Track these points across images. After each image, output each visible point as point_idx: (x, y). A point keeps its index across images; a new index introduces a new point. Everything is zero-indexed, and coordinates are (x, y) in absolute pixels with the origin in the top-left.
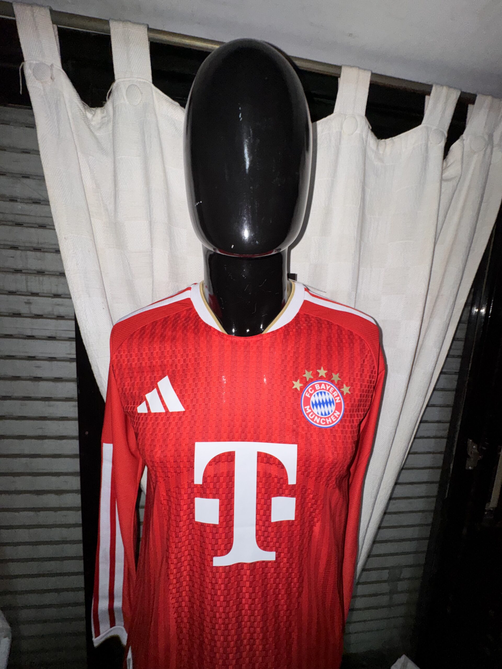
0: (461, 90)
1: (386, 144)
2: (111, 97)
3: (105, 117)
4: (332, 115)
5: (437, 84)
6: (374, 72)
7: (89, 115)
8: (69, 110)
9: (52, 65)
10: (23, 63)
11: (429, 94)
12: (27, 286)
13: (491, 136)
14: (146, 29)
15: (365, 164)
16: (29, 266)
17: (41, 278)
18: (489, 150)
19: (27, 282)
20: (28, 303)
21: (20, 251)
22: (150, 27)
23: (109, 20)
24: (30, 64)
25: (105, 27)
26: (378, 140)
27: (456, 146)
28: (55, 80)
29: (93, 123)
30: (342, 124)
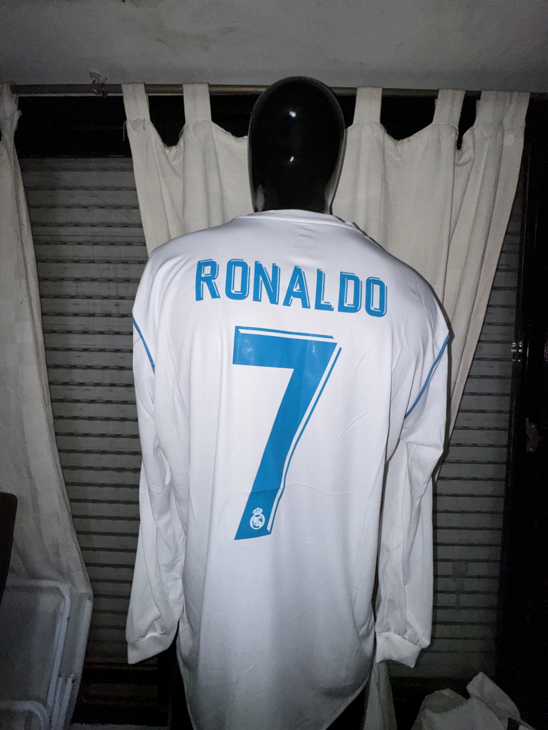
1: (403, 143)
2: (182, 136)
3: (178, 150)
4: (352, 126)
5: (442, 89)
6: (384, 87)
7: (167, 151)
8: (154, 148)
9: (144, 120)
10: (125, 121)
11: (436, 97)
12: (117, 291)
13: (500, 123)
14: (208, 86)
15: (384, 161)
16: (119, 276)
17: (127, 284)
18: (499, 135)
19: (117, 288)
20: (117, 305)
21: (113, 264)
22: (211, 84)
23: (183, 83)
24: (131, 121)
25: (180, 89)
26: (395, 141)
27: (467, 136)
28: (146, 129)
29: (170, 156)
30: (360, 132)
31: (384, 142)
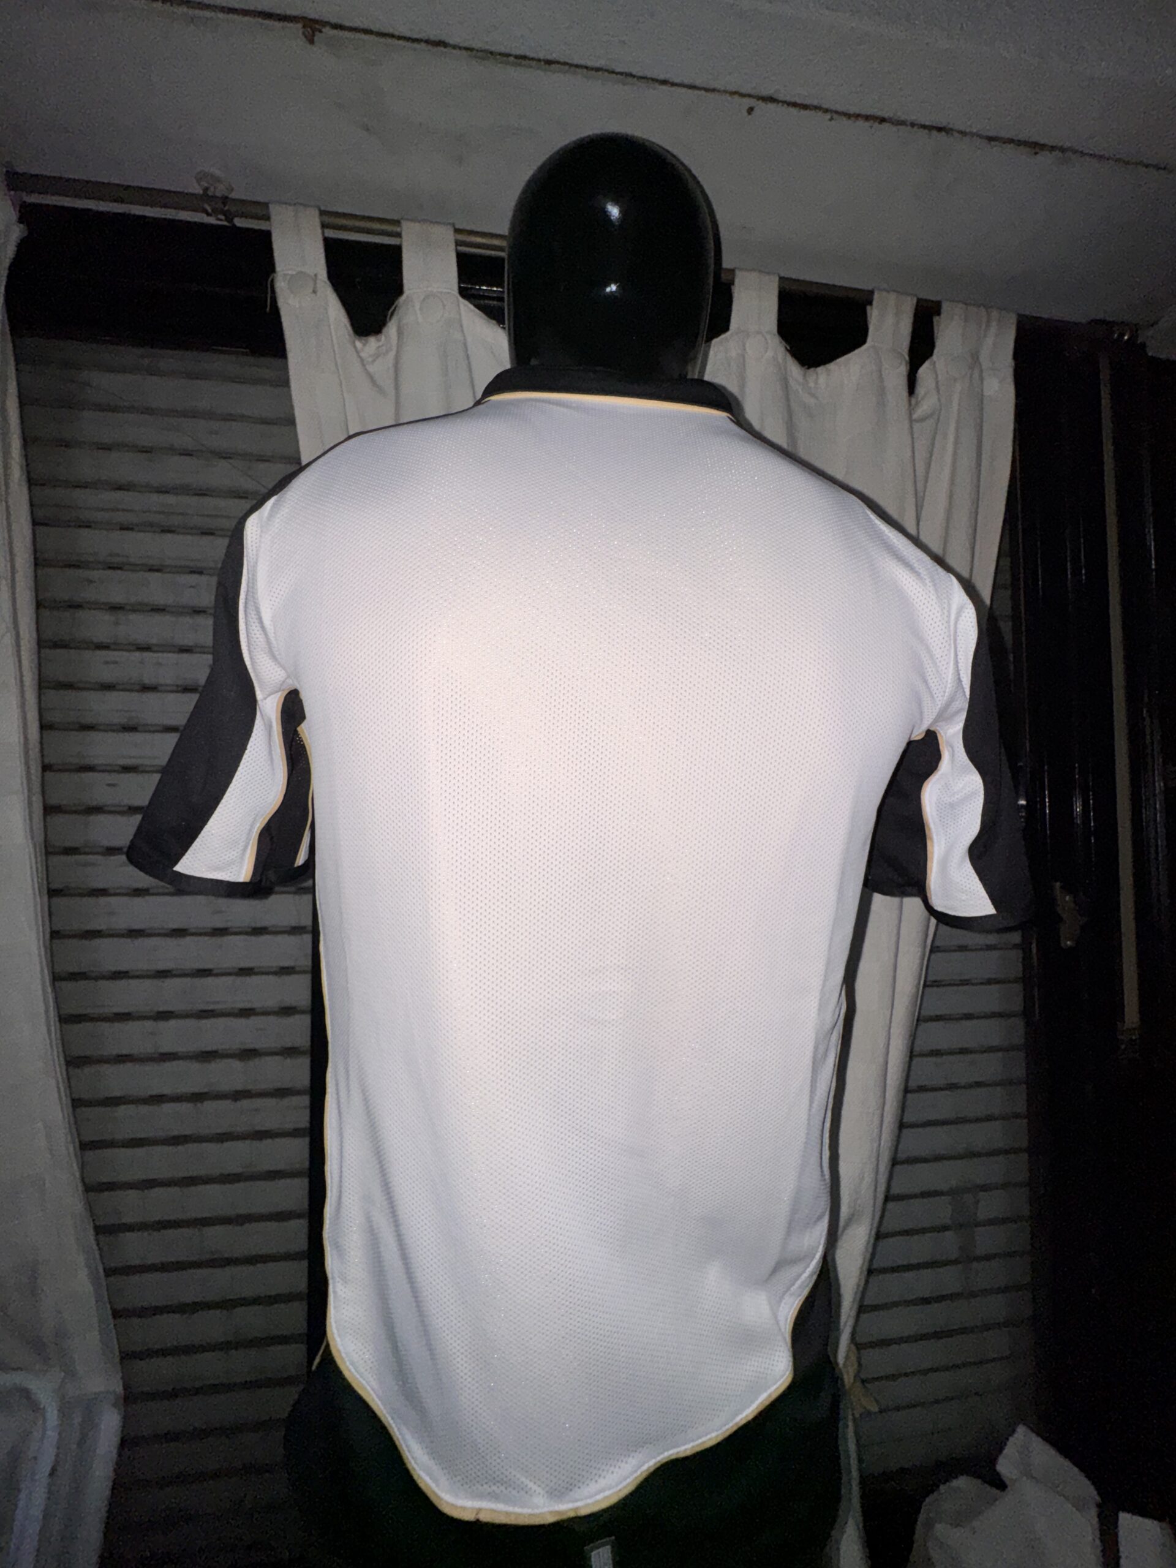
0: (916, 295)
1: (817, 374)
2: (395, 318)
3: (385, 346)
4: (728, 334)
5: (880, 290)
6: (782, 275)
7: (358, 344)
8: (333, 333)
9: (316, 275)
10: (273, 274)
11: (871, 303)
13: (975, 357)
14: (453, 230)
15: (788, 400)
18: (976, 375)
22: (458, 227)
23: (403, 219)
24: (285, 275)
25: (395, 228)
26: (802, 368)
27: (924, 371)
28: (318, 294)
29: (364, 354)
30: (744, 345)
31: (786, 369)
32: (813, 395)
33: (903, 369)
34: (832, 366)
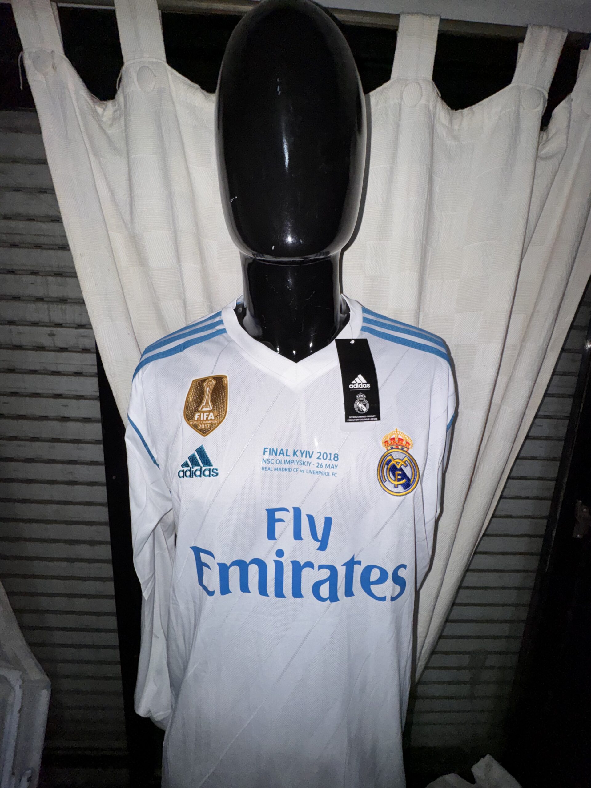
1: (463, 115)
2: (121, 86)
3: (116, 110)
4: (389, 83)
5: (533, 25)
7: (100, 110)
8: (75, 104)
9: (54, 53)
10: (21, 52)
11: (522, 40)
12: (49, 316)
15: (432, 145)
16: (51, 294)
17: (64, 307)
19: (49, 311)
20: (52, 335)
21: (41, 277)
24: (30, 52)
26: (451, 111)
27: (560, 111)
28: (57, 69)
29: (104, 119)
30: (401, 94)
31: (434, 114)
32: (456, 138)
33: (540, 110)
34: (477, 107)
